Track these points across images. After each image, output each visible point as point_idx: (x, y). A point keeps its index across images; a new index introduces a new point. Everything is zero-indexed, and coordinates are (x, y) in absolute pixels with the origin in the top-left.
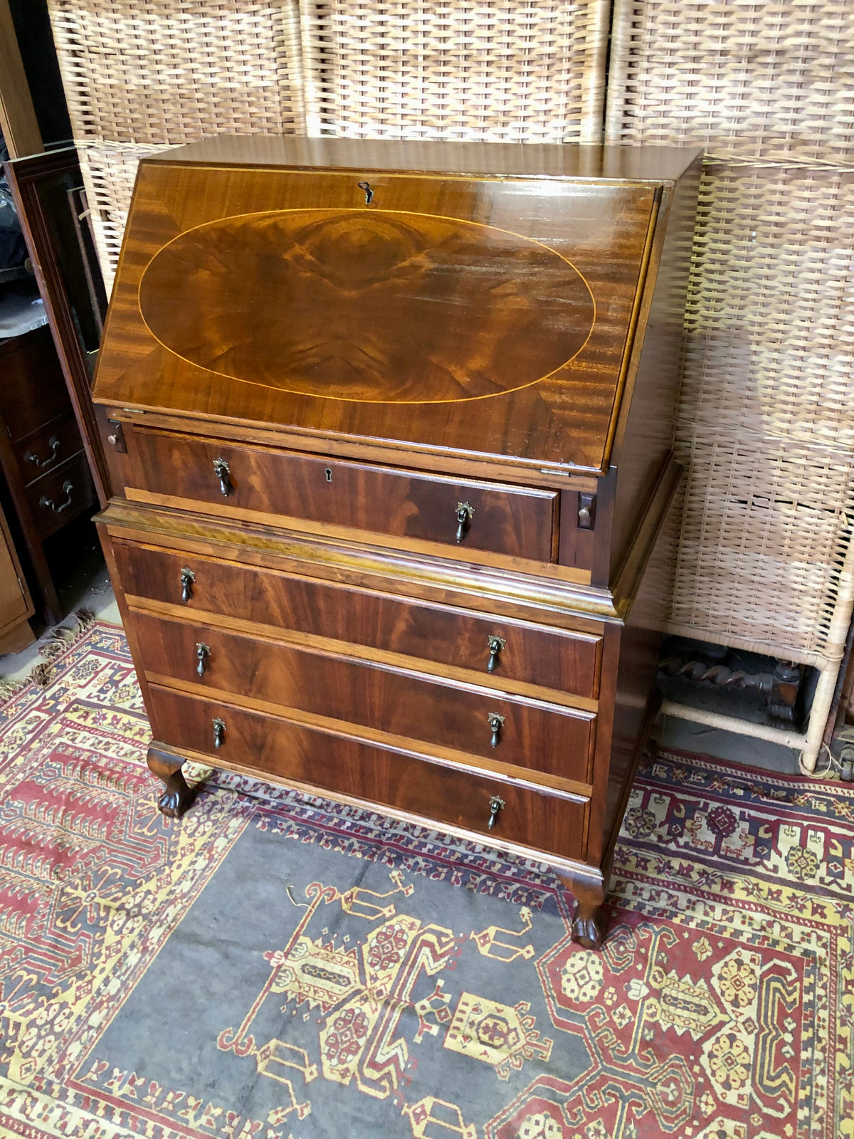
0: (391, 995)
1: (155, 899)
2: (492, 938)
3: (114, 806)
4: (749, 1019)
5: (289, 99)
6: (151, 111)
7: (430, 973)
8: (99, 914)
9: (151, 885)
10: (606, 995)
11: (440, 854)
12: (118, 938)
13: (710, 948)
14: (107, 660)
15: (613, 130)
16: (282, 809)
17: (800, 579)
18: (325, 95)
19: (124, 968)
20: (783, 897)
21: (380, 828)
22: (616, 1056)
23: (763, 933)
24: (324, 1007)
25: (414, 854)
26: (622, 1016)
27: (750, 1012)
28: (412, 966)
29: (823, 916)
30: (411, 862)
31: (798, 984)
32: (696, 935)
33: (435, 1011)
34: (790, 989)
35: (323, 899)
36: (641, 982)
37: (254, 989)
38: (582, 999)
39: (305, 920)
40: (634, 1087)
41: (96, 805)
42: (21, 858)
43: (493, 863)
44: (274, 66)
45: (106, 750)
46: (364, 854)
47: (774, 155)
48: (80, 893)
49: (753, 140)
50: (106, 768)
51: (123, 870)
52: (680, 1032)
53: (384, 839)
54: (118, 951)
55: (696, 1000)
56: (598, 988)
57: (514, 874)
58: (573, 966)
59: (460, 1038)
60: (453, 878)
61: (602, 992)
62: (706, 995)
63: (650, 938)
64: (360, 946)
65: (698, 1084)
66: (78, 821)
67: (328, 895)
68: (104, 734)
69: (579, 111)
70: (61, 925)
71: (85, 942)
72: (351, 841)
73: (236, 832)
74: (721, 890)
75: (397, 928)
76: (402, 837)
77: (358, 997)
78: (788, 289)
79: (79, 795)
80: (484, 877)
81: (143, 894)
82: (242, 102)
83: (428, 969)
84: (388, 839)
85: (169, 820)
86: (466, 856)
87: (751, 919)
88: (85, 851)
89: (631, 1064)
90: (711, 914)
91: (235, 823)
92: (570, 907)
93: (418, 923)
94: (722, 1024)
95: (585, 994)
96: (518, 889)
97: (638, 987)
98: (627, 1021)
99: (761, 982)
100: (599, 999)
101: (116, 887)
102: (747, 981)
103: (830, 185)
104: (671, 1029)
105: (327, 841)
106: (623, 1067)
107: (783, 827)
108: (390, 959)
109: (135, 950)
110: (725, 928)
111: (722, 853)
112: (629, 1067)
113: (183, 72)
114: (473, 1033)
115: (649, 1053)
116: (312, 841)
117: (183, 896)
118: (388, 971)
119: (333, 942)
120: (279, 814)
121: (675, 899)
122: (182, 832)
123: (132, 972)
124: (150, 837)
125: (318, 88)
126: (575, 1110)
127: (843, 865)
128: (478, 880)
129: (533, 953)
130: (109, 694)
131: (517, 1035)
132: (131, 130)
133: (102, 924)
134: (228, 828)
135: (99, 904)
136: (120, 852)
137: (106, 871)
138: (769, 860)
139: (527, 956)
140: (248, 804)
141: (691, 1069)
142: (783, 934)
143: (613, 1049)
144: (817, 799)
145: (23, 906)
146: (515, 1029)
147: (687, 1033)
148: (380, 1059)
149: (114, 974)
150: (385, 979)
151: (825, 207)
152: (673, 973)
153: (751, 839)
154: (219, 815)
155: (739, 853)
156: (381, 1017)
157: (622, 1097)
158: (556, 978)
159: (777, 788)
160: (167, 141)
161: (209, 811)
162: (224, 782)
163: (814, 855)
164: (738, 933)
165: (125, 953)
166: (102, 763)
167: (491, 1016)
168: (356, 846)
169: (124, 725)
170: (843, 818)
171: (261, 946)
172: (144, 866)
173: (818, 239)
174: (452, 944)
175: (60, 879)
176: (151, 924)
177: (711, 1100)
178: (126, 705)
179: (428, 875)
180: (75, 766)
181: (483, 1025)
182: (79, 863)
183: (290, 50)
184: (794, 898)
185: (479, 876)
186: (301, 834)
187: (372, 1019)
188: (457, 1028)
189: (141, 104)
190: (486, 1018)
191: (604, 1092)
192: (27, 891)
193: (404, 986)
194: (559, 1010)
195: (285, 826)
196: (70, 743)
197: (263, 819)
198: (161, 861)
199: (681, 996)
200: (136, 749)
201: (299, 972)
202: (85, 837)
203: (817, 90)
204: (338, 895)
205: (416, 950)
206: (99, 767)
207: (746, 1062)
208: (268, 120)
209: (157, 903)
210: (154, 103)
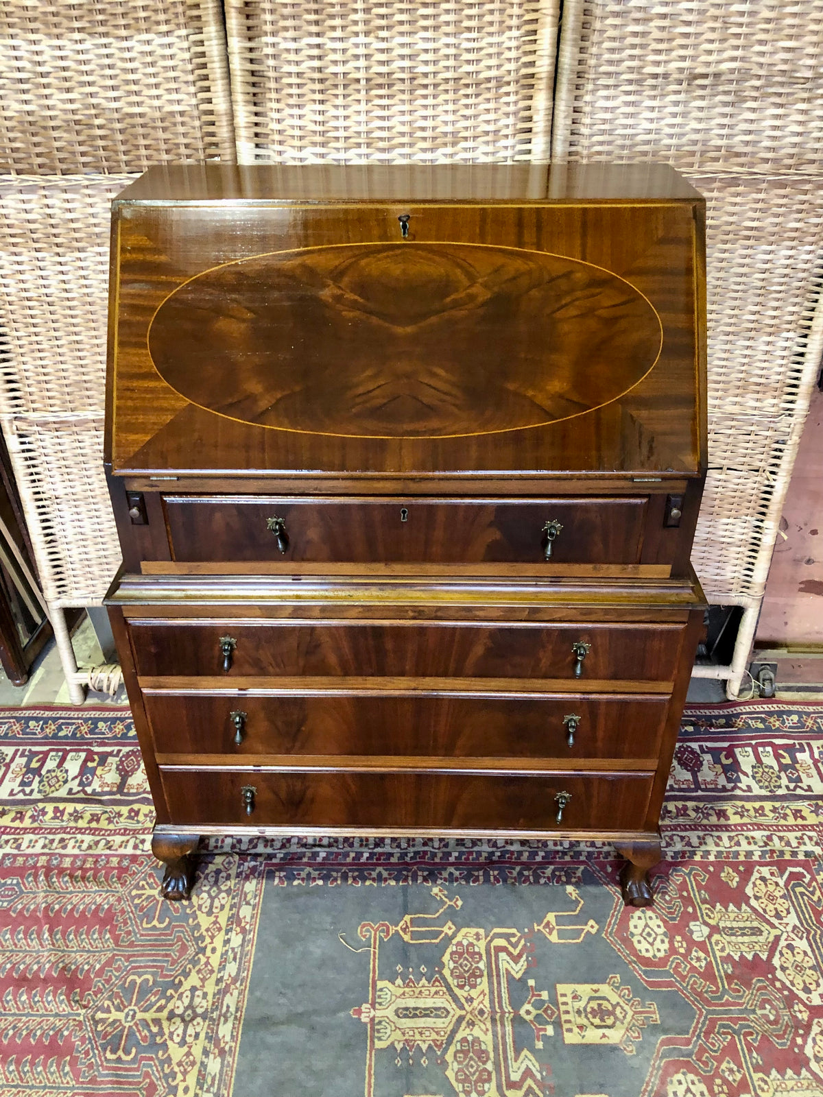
0: (493, 1011)
1: (205, 995)
2: (554, 924)
3: (106, 907)
4: (795, 927)
5: (213, 124)
6: (36, 139)
7: (517, 976)
8: (150, 1031)
9: (194, 980)
10: (676, 945)
11: (467, 859)
12: (185, 1049)
13: (735, 874)
14: (13, 749)
15: (559, 148)
16: (292, 859)
17: (727, 533)
18: (256, 119)
19: (209, 1080)
20: (766, 811)
21: (398, 850)
22: (711, 997)
23: (768, 848)
24: (436, 1045)
25: (444, 866)
26: (698, 959)
27: (792, 919)
28: (498, 975)
29: (803, 818)
30: (445, 874)
31: (814, 883)
32: (719, 866)
33: (539, 1012)
34: (811, 889)
35: (380, 937)
36: (698, 923)
37: (358, 1052)
38: (659, 955)
39: (374, 964)
40: (739, 1019)
41: (83, 912)
42: (24, 998)
43: (520, 853)
44: (192, 89)
45: (64, 847)
46: (397, 880)
47: (709, 167)
48: (115, 1015)
49: (693, 154)
50: (73, 868)
51: (153, 974)
52: (750, 957)
53: (408, 859)
54: (193, 1064)
55: (748, 924)
56: (666, 940)
57: (543, 858)
58: (636, 927)
59: (576, 1030)
60: (492, 878)
61: (671, 942)
62: (753, 917)
63: (685, 881)
64: (441, 974)
65: (786, 997)
66: (72, 936)
67: (383, 931)
68: (52, 831)
69: (530, 130)
70: (113, 1057)
71: (150, 1066)
72: (377, 871)
73: (256, 896)
74: (719, 820)
75: (465, 943)
76: (425, 853)
77: (464, 1024)
78: (719, 283)
79: (57, 907)
80: (518, 868)
81: (188, 993)
82: (154, 128)
83: (513, 973)
84: (411, 858)
85: (177, 905)
86: (492, 853)
87: (753, 838)
88: (98, 966)
89: (727, 1000)
90: (721, 843)
91: (250, 886)
92: (606, 872)
93: (482, 931)
94: (777, 938)
95: (659, 950)
96: (554, 871)
97: (698, 928)
98: (704, 962)
99: (788, 890)
100: (673, 950)
101: (155, 994)
102: (777, 894)
103: (760, 191)
104: (742, 957)
105: (354, 879)
106: (722, 1005)
107: (737, 751)
108: (474, 975)
109: (211, 1056)
110: (737, 854)
111: (703, 787)
112: (728, 1004)
113: (79, 97)
114: (582, 1020)
115: (736, 984)
116: (339, 882)
117: (235, 980)
118: (479, 988)
119: (411, 976)
120: (292, 864)
121: (687, 839)
122: (198, 912)
123: (220, 1080)
124: (165, 929)
125: (250, 112)
126: (704, 1059)
127: (797, 771)
128: (515, 873)
129: (597, 927)
130: (35, 785)
131: (622, 1008)
132: (10, 161)
133: (159, 1040)
134: (246, 895)
135: (145, 1020)
136: (138, 956)
137: (133, 982)
138: (740, 782)
139: (594, 931)
140: (253, 863)
141: (774, 986)
142: (783, 844)
143: (706, 992)
144: (752, 719)
145: (55, 1049)
146: (618, 1003)
147: (756, 956)
148: (515, 1077)
149: (201, 1088)
150: (479, 997)
151: (755, 210)
152: (718, 906)
153: (719, 768)
154: (228, 883)
155: (715, 782)
156: (495, 1035)
157: (735, 1032)
158: (627, 942)
159: (717, 717)
160: (59, 172)
161: (216, 882)
162: (216, 847)
163: (772, 767)
164: (749, 854)
165: (202, 1063)
166: (67, 863)
167: (591, 999)
168: (385, 874)
169: (71, 815)
170: (778, 730)
171: (344, 1005)
172: (174, 962)
173: (748, 238)
174: (523, 942)
175: (85, 1007)
176: (215, 1023)
177: (803, 1009)
178: (63, 793)
179: (468, 882)
180: (36, 876)
181: (589, 1010)
182: (99, 982)
183: (215, 73)
184: (774, 810)
185: (514, 869)
186: (325, 878)
187: (487, 1041)
188: (568, 1021)
189: (23, 132)
190: (588, 1003)
191: (718, 1033)
192: (51, 1033)
193: (500, 996)
194: (645, 972)
195: (303, 874)
196: (15, 852)
197: (277, 874)
198: (191, 951)
199: (735, 925)
200: (98, 838)
201: (394, 1018)
202: (88, 951)
203: (749, 109)
204: (392, 930)
205: (493, 958)
206: (67, 869)
207: (810, 964)
208: (187, 146)
209: (210, 997)
210: (42, 131)
